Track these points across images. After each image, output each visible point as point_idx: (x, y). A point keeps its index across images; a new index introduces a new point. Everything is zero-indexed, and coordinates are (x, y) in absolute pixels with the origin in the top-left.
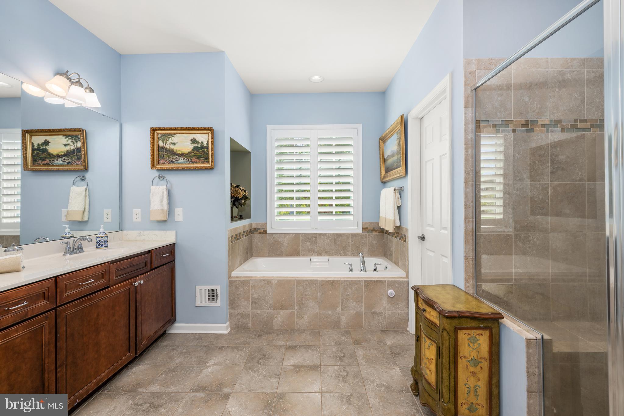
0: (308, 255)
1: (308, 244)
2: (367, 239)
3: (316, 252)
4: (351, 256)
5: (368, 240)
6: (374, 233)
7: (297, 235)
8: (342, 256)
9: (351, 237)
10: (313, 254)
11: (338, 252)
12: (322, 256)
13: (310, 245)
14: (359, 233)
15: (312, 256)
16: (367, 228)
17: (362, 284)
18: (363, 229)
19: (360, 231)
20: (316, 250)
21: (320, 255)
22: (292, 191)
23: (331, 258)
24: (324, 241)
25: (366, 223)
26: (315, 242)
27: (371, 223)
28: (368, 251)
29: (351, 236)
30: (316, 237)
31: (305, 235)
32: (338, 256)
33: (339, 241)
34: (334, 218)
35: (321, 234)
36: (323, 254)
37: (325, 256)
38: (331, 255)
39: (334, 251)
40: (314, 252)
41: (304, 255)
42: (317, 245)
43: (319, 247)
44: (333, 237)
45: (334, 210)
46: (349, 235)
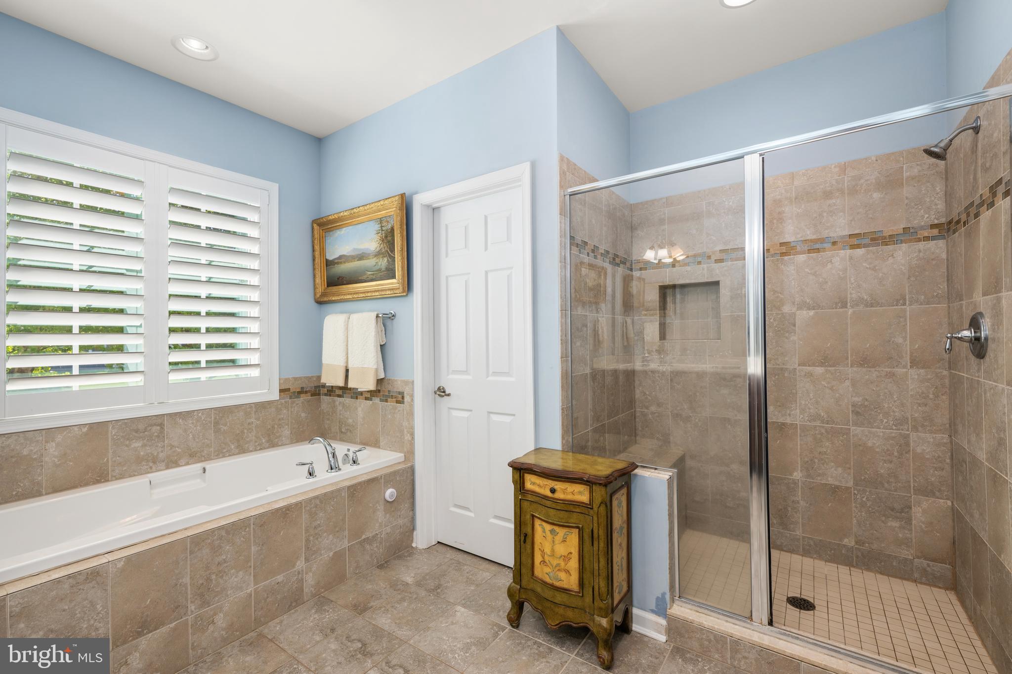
0: (136, 474)
1: (137, 444)
2: (288, 410)
3: (163, 461)
4: (256, 450)
5: (291, 412)
6: (303, 397)
7: (97, 429)
8: (234, 455)
9: (255, 412)
10: (151, 468)
11: (224, 449)
12: (178, 466)
13: (144, 446)
14: (270, 403)
15: (149, 473)
16: (289, 390)
17: (343, 495)
18: (281, 391)
19: (275, 396)
20: (161, 455)
21: (174, 465)
22: (68, 310)
23: (209, 465)
24: (185, 431)
25: (287, 380)
26: (158, 436)
27: (295, 379)
28: (291, 433)
29: (254, 410)
30: (161, 425)
31: (126, 424)
32: (224, 456)
33: (225, 425)
34: (204, 375)
35: (176, 414)
36: (182, 462)
37: (187, 464)
38: (208, 458)
39: (212, 449)
40: (154, 462)
41: (121, 477)
42: (166, 442)
43: (172, 446)
44: (211, 418)
45: (203, 357)
46: (251, 407)
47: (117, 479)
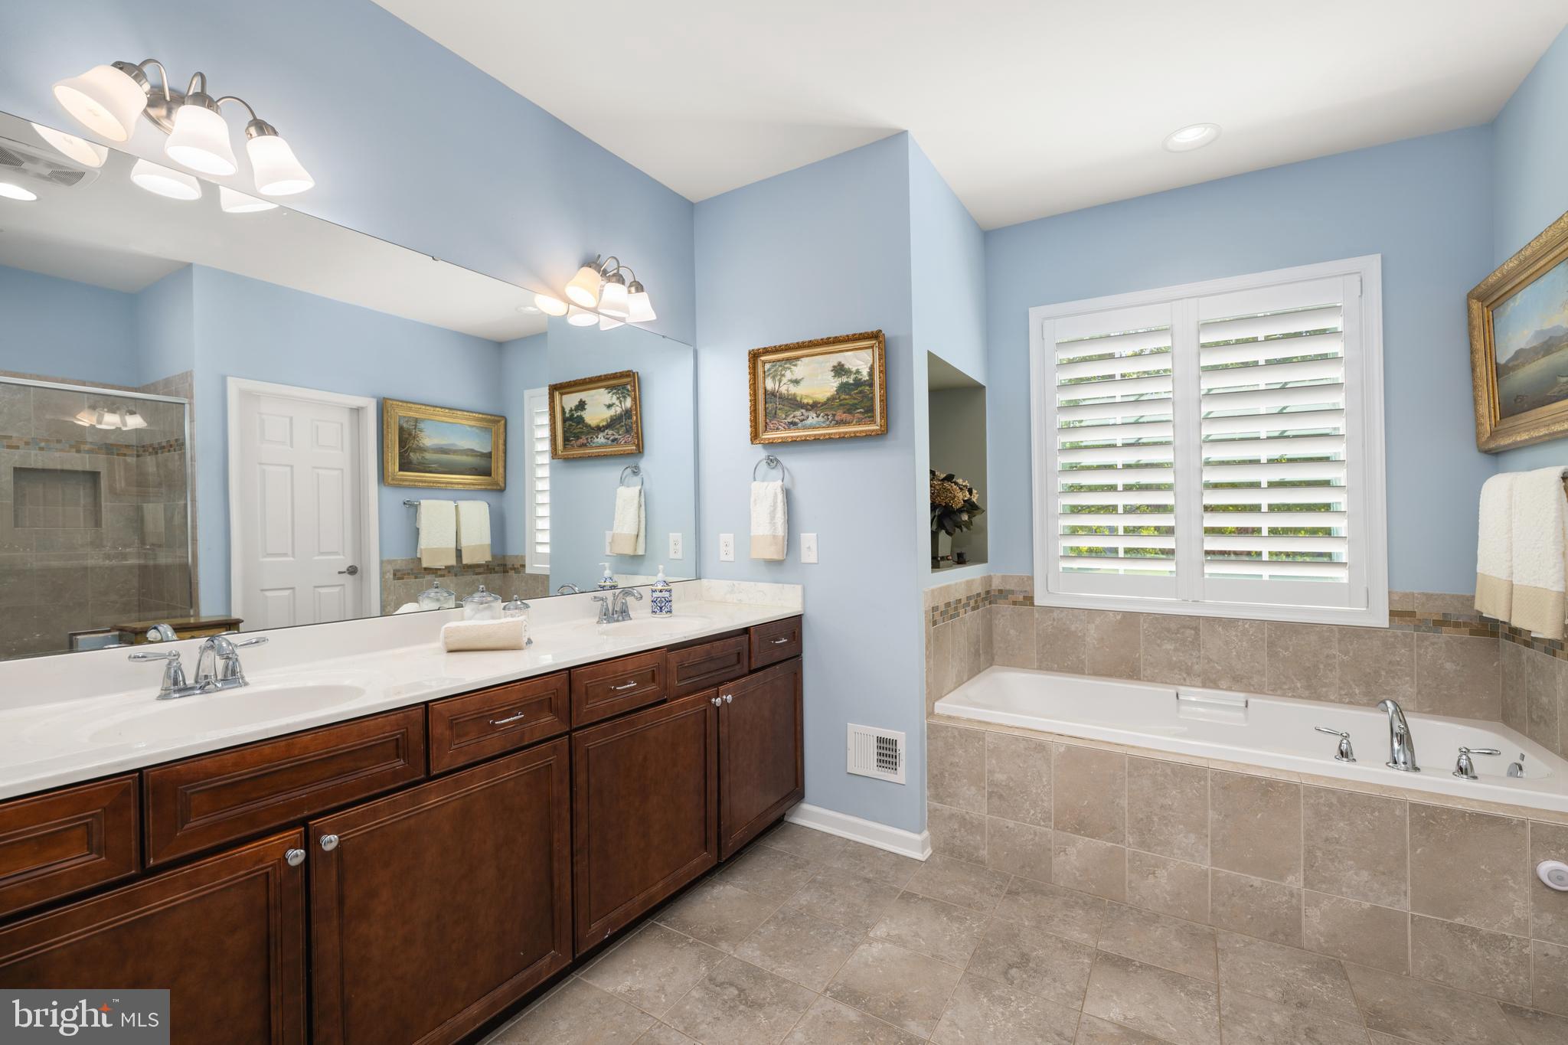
0: (1168, 681)
1: (1169, 646)
2: (1411, 650)
3: (1199, 676)
4: (1341, 702)
5: (1419, 655)
6: (1447, 634)
7: (1130, 619)
8: (1300, 697)
9: (1340, 640)
10: (1185, 680)
11: (1285, 683)
12: (1219, 688)
13: (1176, 650)
14: (1375, 630)
15: (1183, 685)
16: (1412, 614)
18: (1393, 614)
19: (1380, 621)
20: (1196, 667)
21: (1211, 684)
22: (1111, 488)
23: (1254, 700)
24: (1227, 643)
25: (1405, 596)
26: (1192, 643)
27: (1429, 597)
28: (1419, 693)
29: (1337, 635)
30: (1196, 629)
31: (1157, 619)
32: (1284, 695)
33: (1287, 649)
34: (1266, 572)
35: (1214, 619)
36: (1223, 683)
37: (1229, 689)
38: (1259, 691)
39: (1265, 679)
40: (1188, 674)
41: (1152, 680)
42: (1202, 652)
43: (1210, 660)
44: (1264, 634)
45: (1265, 546)
46: (1332, 631)
47: (1148, 681)
